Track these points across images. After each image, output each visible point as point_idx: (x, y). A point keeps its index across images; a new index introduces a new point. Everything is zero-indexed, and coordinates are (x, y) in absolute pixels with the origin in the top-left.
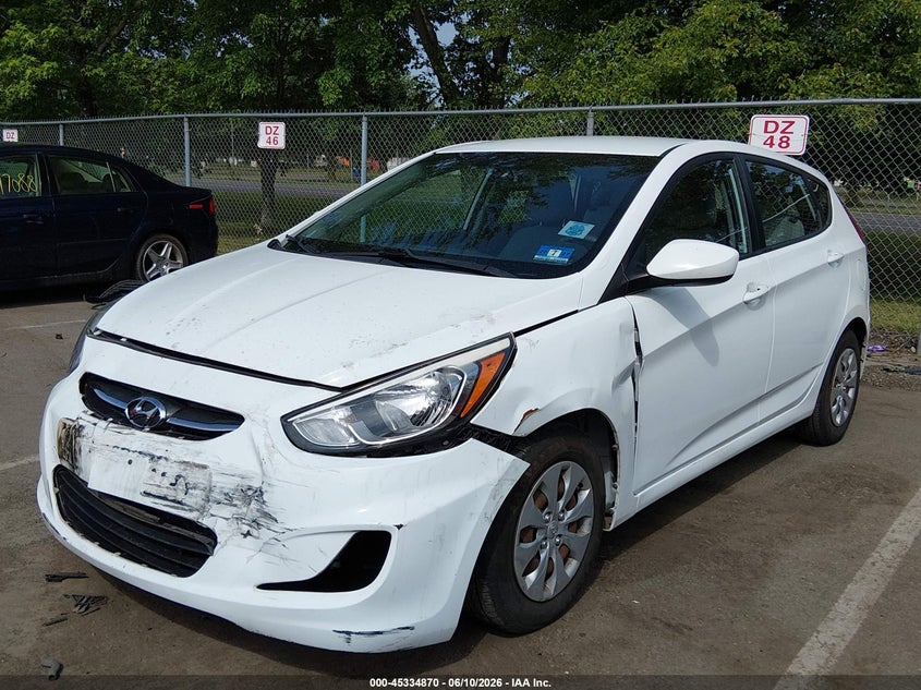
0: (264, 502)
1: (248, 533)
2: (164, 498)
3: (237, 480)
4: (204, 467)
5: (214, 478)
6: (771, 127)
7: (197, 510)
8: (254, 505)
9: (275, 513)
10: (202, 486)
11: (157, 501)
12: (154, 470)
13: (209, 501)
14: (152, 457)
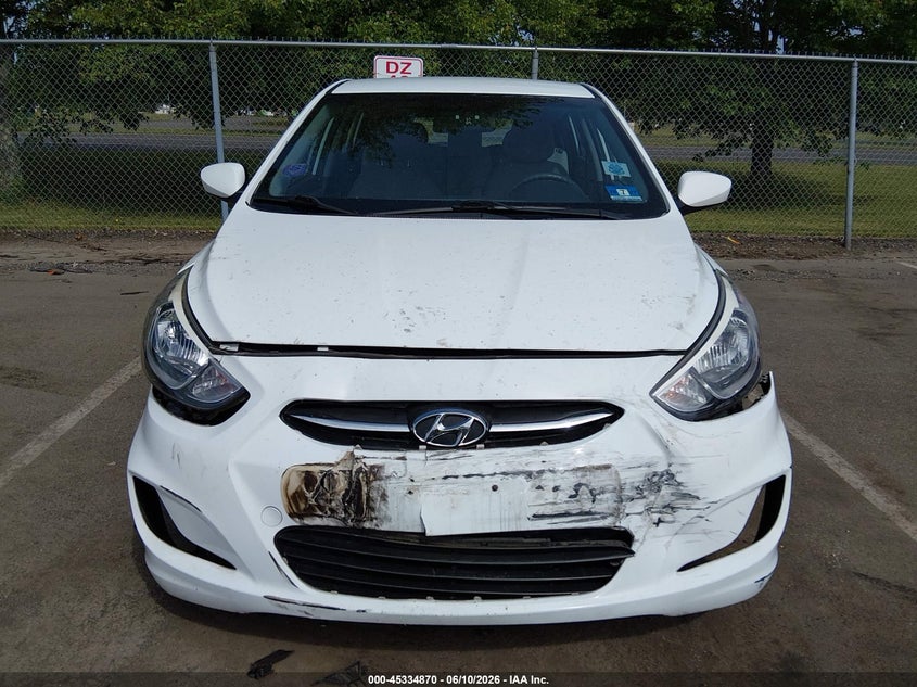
0: (680, 484)
1: (660, 521)
2: (567, 514)
3: (645, 470)
4: (607, 467)
5: (623, 476)
6: (393, 68)
7: (612, 515)
8: (665, 490)
9: (695, 491)
10: (611, 488)
11: (556, 520)
12: (540, 488)
13: (622, 502)
14: (529, 475)
